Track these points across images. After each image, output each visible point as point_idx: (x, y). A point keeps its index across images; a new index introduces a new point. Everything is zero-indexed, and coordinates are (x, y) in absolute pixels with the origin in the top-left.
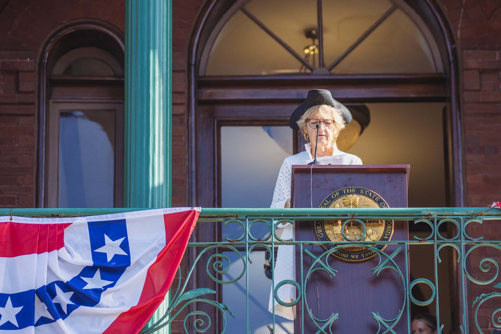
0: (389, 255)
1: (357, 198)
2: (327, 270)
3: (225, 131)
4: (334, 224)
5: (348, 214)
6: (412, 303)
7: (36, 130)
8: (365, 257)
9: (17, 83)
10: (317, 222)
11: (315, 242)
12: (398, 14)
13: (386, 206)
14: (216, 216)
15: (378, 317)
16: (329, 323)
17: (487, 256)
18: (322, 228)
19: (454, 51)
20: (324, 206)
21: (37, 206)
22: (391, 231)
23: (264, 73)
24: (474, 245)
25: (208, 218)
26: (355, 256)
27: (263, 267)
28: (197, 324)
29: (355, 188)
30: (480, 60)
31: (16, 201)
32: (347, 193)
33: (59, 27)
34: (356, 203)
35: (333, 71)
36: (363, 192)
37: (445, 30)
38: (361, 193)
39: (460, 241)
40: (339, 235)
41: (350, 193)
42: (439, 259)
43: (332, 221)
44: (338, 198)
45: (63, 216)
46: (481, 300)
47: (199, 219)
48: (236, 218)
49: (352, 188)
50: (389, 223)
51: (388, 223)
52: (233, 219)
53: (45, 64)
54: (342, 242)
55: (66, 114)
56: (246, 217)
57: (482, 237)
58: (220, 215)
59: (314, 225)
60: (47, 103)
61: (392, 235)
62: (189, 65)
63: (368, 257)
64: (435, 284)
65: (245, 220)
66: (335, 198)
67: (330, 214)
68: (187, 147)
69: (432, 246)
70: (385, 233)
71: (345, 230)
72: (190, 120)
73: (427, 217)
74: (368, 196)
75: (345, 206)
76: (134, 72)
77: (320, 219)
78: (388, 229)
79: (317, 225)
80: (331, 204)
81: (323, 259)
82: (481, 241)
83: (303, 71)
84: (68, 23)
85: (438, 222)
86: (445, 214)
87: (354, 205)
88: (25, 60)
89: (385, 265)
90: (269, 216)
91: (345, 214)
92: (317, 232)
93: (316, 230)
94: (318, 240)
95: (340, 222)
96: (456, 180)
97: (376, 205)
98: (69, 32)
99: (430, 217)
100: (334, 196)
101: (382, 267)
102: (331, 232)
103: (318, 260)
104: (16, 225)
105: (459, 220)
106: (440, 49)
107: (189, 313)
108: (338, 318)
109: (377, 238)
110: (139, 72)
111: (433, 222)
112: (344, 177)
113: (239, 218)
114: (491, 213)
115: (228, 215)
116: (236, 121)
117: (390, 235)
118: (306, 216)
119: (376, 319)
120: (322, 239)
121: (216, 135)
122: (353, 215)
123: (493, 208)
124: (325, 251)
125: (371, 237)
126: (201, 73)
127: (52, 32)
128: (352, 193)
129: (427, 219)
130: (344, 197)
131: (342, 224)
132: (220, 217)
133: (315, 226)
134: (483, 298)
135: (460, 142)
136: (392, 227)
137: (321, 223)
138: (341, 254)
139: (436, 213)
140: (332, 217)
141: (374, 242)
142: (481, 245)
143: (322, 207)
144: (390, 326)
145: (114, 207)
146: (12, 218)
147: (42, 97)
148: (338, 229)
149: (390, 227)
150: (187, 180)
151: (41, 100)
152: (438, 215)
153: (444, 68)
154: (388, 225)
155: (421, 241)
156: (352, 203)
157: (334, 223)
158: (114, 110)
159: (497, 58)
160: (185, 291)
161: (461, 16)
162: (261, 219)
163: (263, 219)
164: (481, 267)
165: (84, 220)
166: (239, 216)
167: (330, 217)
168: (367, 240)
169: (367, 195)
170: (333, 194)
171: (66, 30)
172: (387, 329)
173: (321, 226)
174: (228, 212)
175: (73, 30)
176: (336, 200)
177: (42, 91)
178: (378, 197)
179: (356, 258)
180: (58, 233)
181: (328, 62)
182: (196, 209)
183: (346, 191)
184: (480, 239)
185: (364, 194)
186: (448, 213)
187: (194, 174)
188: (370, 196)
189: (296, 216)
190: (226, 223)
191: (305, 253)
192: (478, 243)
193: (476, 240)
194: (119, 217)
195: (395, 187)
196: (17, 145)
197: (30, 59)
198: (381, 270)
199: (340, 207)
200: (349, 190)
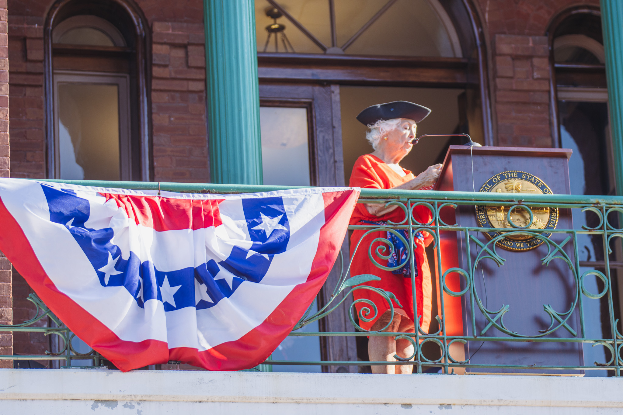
0: (558, 244)
1: (520, 183)
2: (496, 259)
4: (497, 210)
5: (514, 200)
8: (530, 246)
9: (25, 51)
10: (479, 207)
13: (549, 193)
14: (376, 197)
15: (551, 310)
16: (501, 315)
18: (484, 214)
19: (482, 35)
20: (486, 190)
22: (556, 219)
25: (367, 199)
26: (520, 244)
29: (516, 172)
30: (513, 46)
32: (508, 178)
34: (519, 188)
35: (349, 51)
36: (525, 177)
38: (523, 177)
40: (503, 221)
41: (511, 178)
42: (610, 250)
43: (495, 206)
44: (499, 182)
45: (214, 192)
47: (360, 200)
48: (398, 200)
49: (513, 172)
50: (554, 211)
51: (552, 211)
54: (509, 229)
56: (408, 199)
58: (380, 197)
59: (475, 211)
61: (557, 223)
63: (533, 245)
64: (607, 276)
65: (407, 203)
66: (497, 183)
67: (495, 199)
70: (550, 221)
71: (509, 216)
73: (596, 205)
74: (531, 181)
75: (507, 191)
77: (482, 204)
78: (553, 217)
79: (479, 210)
80: (493, 188)
81: (490, 247)
85: (607, 210)
86: (613, 203)
87: (517, 190)
88: (33, 26)
89: (555, 255)
90: (432, 199)
91: (511, 200)
92: (480, 218)
93: (478, 215)
94: (481, 227)
95: (503, 209)
97: (539, 191)
99: (599, 205)
100: (495, 180)
101: (552, 257)
102: (494, 219)
103: (486, 248)
108: (509, 310)
109: (543, 226)
111: (601, 210)
113: (401, 200)
115: (389, 196)
117: (555, 223)
118: (470, 200)
119: (549, 312)
120: (485, 226)
122: (520, 200)
125: (537, 224)
128: (514, 177)
129: (596, 207)
130: (506, 182)
131: (506, 210)
132: (380, 199)
133: (477, 211)
136: (557, 215)
137: (484, 209)
138: (505, 242)
139: (604, 202)
140: (496, 203)
141: (539, 230)
143: (484, 191)
144: (564, 319)
146: (160, 193)
148: (501, 215)
149: (555, 215)
152: (607, 204)
154: (553, 213)
155: (591, 230)
156: (514, 188)
157: (497, 208)
159: (531, 44)
162: (424, 202)
163: (426, 202)
166: (400, 198)
167: (493, 202)
168: (532, 227)
169: (529, 181)
170: (494, 178)
172: (560, 322)
173: (483, 211)
174: (389, 193)
176: (498, 184)
177: (47, 60)
178: (541, 183)
179: (521, 246)
180: (213, 210)
183: (508, 175)
185: (526, 179)
186: (617, 202)
188: (533, 181)
189: (460, 200)
194: (275, 194)
195: (556, 173)
196: (24, 118)
197: (38, 25)
198: (550, 261)
199: (502, 192)
200: (511, 174)
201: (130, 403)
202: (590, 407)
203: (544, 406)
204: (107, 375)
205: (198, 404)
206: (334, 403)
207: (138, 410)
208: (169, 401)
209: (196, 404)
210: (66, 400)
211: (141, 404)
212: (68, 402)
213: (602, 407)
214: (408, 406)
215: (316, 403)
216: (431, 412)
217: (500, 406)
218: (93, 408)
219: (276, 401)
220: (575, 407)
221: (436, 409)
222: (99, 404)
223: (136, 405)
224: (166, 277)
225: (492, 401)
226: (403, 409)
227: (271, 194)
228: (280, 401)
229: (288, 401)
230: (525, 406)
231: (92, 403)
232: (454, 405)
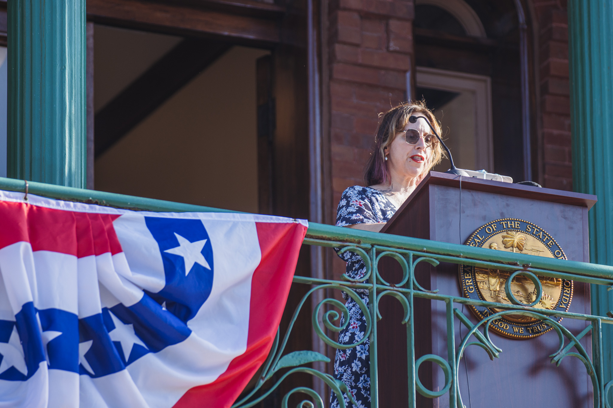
0: (575, 336)
1: (523, 238)
2: (489, 347)
4: (489, 274)
5: (518, 263)
8: (533, 333)
10: (464, 266)
11: (471, 300)
13: (563, 257)
14: (328, 238)
18: (472, 278)
20: (475, 243)
22: (570, 297)
25: (316, 239)
26: (519, 329)
29: (519, 221)
32: (508, 228)
34: (522, 245)
36: (530, 230)
38: (527, 230)
40: (497, 292)
41: (512, 228)
43: (487, 269)
44: (495, 233)
45: (104, 204)
47: (306, 239)
48: (358, 245)
49: (514, 221)
50: (567, 284)
51: (565, 284)
52: (354, 246)
54: (508, 305)
56: (373, 246)
58: (334, 238)
61: (570, 303)
63: (537, 333)
65: (370, 250)
66: (491, 234)
67: (492, 259)
70: (561, 298)
74: (538, 237)
77: (469, 263)
78: (566, 293)
79: (465, 272)
80: (485, 241)
81: (482, 329)
87: (519, 248)
89: (569, 351)
90: (405, 249)
91: (512, 262)
92: (465, 284)
93: (463, 279)
97: (550, 252)
100: (489, 229)
101: (565, 354)
102: (486, 287)
103: (476, 330)
109: (552, 305)
113: (363, 245)
115: (346, 238)
117: (568, 303)
118: (458, 257)
120: (472, 296)
122: (525, 264)
125: (544, 302)
130: (505, 234)
133: (462, 273)
136: (571, 291)
137: (471, 270)
138: (498, 322)
140: (494, 264)
143: (473, 245)
146: (27, 197)
148: (495, 283)
149: (568, 291)
154: (566, 287)
157: (490, 272)
160: (284, 353)
162: (393, 252)
163: (396, 252)
166: (362, 242)
167: (491, 263)
168: (538, 307)
169: (536, 236)
170: (487, 226)
173: (470, 274)
176: (493, 236)
178: (551, 241)
179: (520, 332)
182: (301, 222)
183: (507, 225)
185: (532, 234)
188: (541, 237)
189: (444, 255)
195: (571, 228)
198: (562, 359)
199: (499, 248)
200: (511, 223)
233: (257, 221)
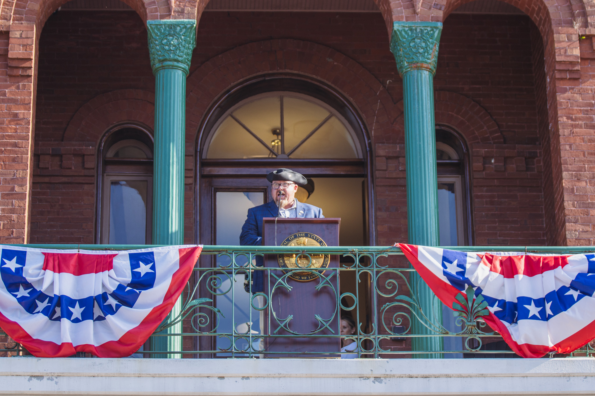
0: (326, 277)
1: (306, 240)
2: (286, 287)
3: (219, 195)
5: (300, 250)
6: (341, 309)
7: (95, 193)
8: (311, 278)
9: (83, 163)
10: (279, 255)
11: (278, 268)
12: (333, 120)
13: (325, 245)
14: (212, 251)
15: (319, 318)
16: (287, 321)
17: (390, 278)
18: (283, 259)
19: (370, 144)
20: (284, 245)
21: (95, 243)
22: (328, 262)
23: (245, 158)
24: (382, 271)
25: (208, 252)
26: (304, 277)
27: (243, 284)
28: (200, 321)
29: (304, 233)
30: (387, 150)
31: (82, 239)
32: (299, 237)
33: (111, 126)
35: (290, 157)
37: (364, 130)
38: (308, 236)
39: (373, 268)
40: (293, 264)
41: (301, 236)
42: (359, 280)
43: (289, 255)
45: (113, 250)
46: (387, 307)
47: (202, 252)
48: (226, 252)
49: (302, 233)
50: (327, 256)
51: (326, 256)
52: (224, 253)
53: (102, 150)
54: (296, 268)
55: (115, 183)
56: (233, 252)
57: (387, 266)
58: (215, 250)
59: (277, 257)
60: (103, 176)
61: (328, 264)
62: (196, 151)
63: (312, 278)
64: (356, 296)
65: (232, 254)
66: (292, 240)
67: (288, 250)
68: (194, 205)
69: (355, 271)
70: (324, 263)
71: (298, 261)
72: (196, 187)
73: (352, 253)
74: (313, 239)
75: (298, 245)
76: (160, 155)
77: (281, 253)
78: (326, 260)
79: (279, 257)
80: (289, 243)
81: (283, 280)
82: (387, 269)
83: (270, 156)
84: (117, 124)
85: (359, 255)
86: (363, 251)
87: (304, 244)
88: (89, 148)
89: (324, 284)
90: (248, 251)
91: (298, 250)
92: (279, 262)
93: (279, 260)
94: (280, 267)
95: (294, 256)
96: (371, 228)
97: (318, 244)
98: (117, 129)
99: (354, 252)
100: (291, 238)
101: (322, 285)
102: (288, 262)
103: (280, 280)
104: (82, 255)
105: (372, 255)
106: (360, 142)
107: (195, 314)
108: (292, 318)
109: (319, 266)
110: (163, 156)
111: (355, 256)
112: (297, 226)
113: (228, 252)
114: (393, 250)
115: (221, 250)
116: (226, 188)
118: (272, 251)
120: (283, 267)
121: (213, 197)
122: (303, 251)
123: (395, 247)
124: (285, 274)
125: (315, 265)
126: (204, 157)
127: (107, 129)
128: (303, 236)
129: (352, 254)
130: (297, 239)
131: (296, 257)
134: (388, 305)
135: (373, 203)
136: (328, 259)
137: (282, 256)
138: (295, 276)
139: (357, 250)
140: (289, 252)
141: (317, 268)
142: (387, 271)
144: (327, 323)
145: (146, 244)
147: (99, 172)
148: (293, 260)
150: (194, 227)
151: (99, 173)
152: (359, 251)
153: (363, 155)
154: (326, 258)
155: (348, 268)
156: (302, 243)
157: (291, 256)
158: (147, 181)
159: (398, 149)
160: (193, 300)
161: (375, 121)
163: (244, 253)
164: (386, 286)
165: (127, 253)
167: (288, 252)
168: (312, 267)
171: (116, 128)
172: (324, 325)
174: (221, 248)
175: (120, 128)
177: (99, 168)
178: (319, 239)
179: (305, 279)
180: (109, 261)
181: (287, 151)
182: (200, 246)
183: (299, 235)
184: (386, 267)
185: (310, 237)
186: (365, 250)
187: (198, 223)
188: (315, 238)
189: (266, 251)
190: (219, 255)
191: (271, 276)
192: (385, 270)
193: (383, 268)
194: (150, 250)
195: (331, 233)
196: (82, 203)
197: (92, 147)
198: (321, 287)
199: (295, 245)
200: (301, 234)
201: (51, 377)
202: (337, 377)
203: (308, 377)
204: (38, 361)
205: (92, 378)
206: (176, 377)
207: (56, 382)
208: (75, 376)
209: (91, 378)
210: (13, 376)
211: (58, 378)
212: (14, 377)
213: (345, 378)
214: (222, 378)
215: (165, 377)
216: (236, 382)
217: (280, 377)
218: (29, 380)
219: (140, 375)
220: (328, 377)
221: (239, 380)
222: (33, 378)
223: (55, 378)
224: (77, 302)
225: (275, 375)
226: (219, 380)
227: (147, 250)
228: (142, 375)
229: (147, 375)
230: (296, 377)
231: (28, 377)
232: (251, 377)
233: (179, 248)
